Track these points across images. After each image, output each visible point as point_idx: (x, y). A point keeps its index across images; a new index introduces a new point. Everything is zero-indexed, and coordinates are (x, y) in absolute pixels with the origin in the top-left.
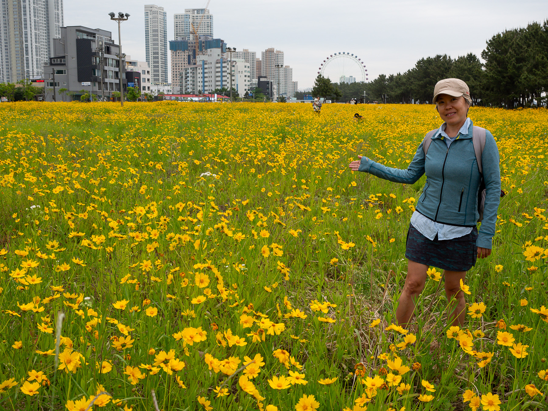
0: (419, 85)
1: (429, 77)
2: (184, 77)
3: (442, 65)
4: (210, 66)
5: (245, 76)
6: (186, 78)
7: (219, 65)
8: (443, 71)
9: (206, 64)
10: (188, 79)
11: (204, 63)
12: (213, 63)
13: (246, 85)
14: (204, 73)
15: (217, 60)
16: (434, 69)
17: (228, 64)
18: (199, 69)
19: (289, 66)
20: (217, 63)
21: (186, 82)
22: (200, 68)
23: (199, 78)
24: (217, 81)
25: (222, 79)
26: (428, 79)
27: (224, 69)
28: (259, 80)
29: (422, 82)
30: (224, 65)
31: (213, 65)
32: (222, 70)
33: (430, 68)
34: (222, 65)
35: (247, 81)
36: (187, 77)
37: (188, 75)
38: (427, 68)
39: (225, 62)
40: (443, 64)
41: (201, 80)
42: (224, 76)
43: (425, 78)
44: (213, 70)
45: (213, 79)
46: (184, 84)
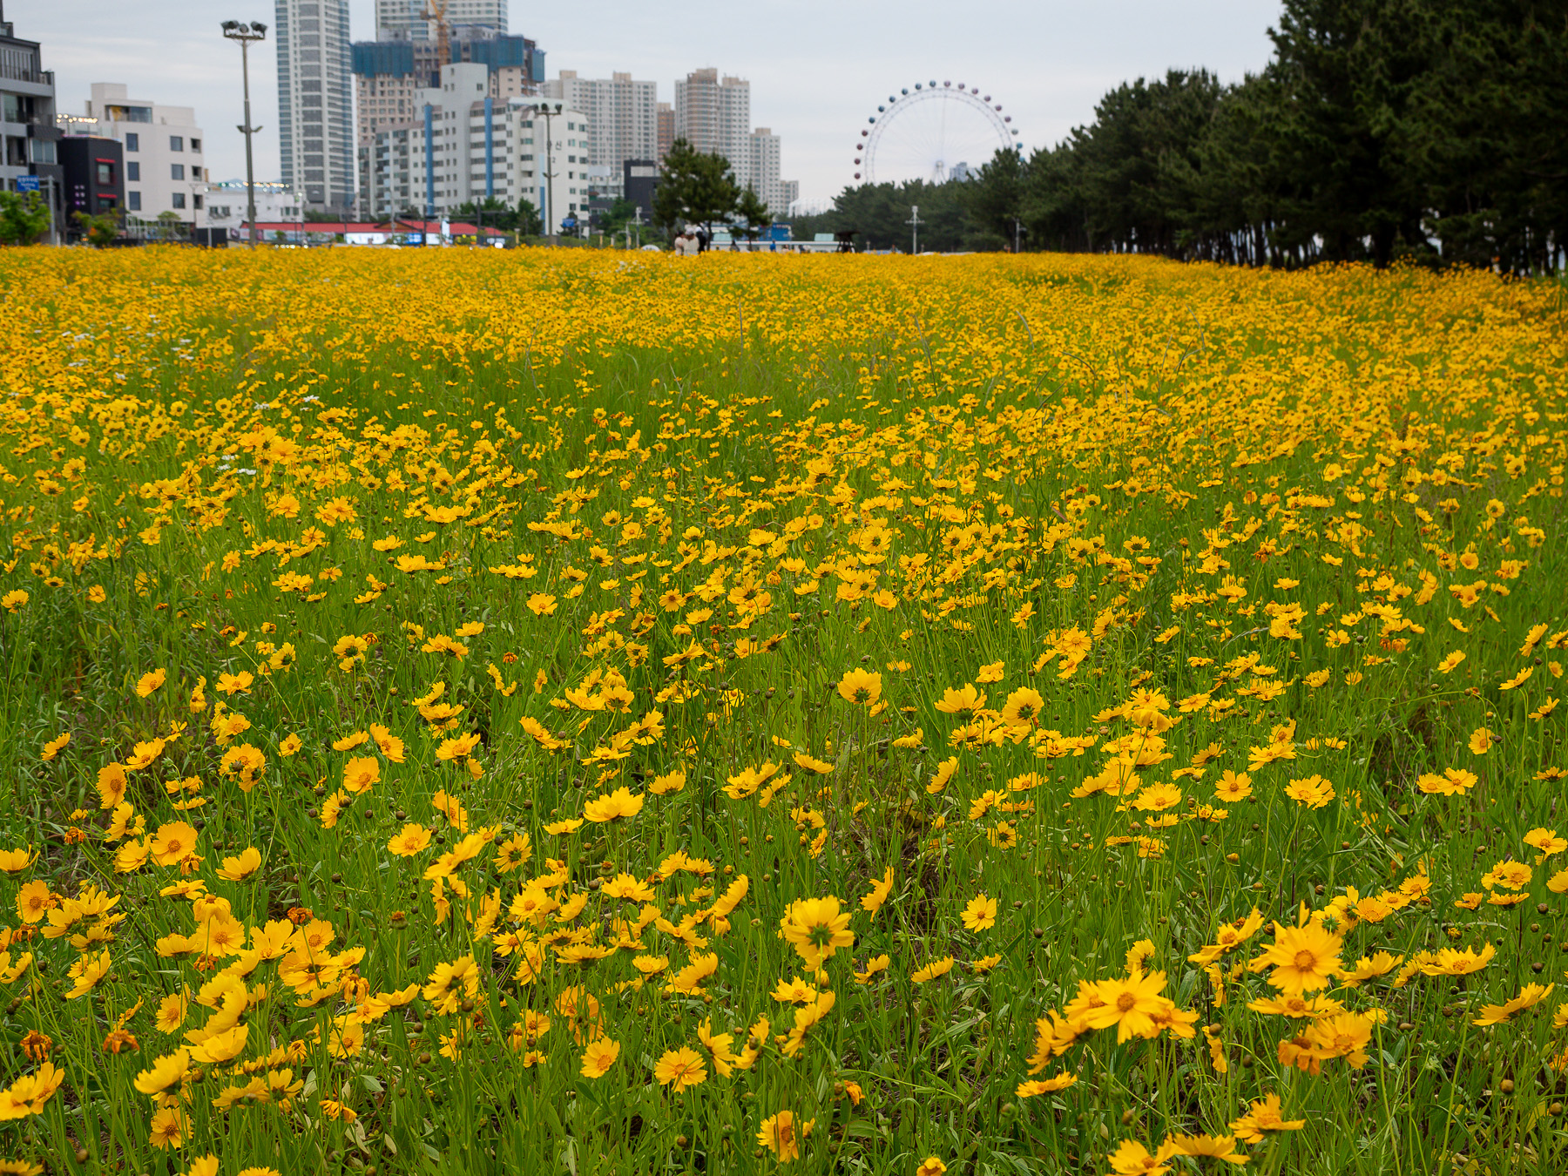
0: (1103, 181)
1: (1139, 154)
2: (373, 165)
3: (1184, 108)
4: (450, 123)
5: (572, 159)
6: (380, 169)
7: (480, 121)
8: (1186, 131)
9: (438, 117)
10: (386, 170)
11: (432, 113)
12: (462, 114)
13: (573, 191)
14: (431, 149)
15: (475, 104)
16: (1155, 123)
17: (510, 118)
18: (415, 135)
19: (769, 131)
20: (474, 114)
21: (380, 182)
22: (419, 132)
23: (416, 165)
24: (476, 177)
25: (490, 168)
26: (1132, 161)
27: (497, 136)
28: (627, 172)
29: (1116, 171)
30: (498, 120)
31: (460, 123)
32: (489, 137)
33: (1143, 121)
34: (489, 121)
35: (576, 176)
36: (382, 165)
37: (386, 156)
38: (1134, 120)
39: (499, 112)
40: (1190, 105)
41: (423, 172)
42: (498, 160)
43: (1126, 155)
44: (460, 138)
45: (460, 169)
46: (373, 189)
